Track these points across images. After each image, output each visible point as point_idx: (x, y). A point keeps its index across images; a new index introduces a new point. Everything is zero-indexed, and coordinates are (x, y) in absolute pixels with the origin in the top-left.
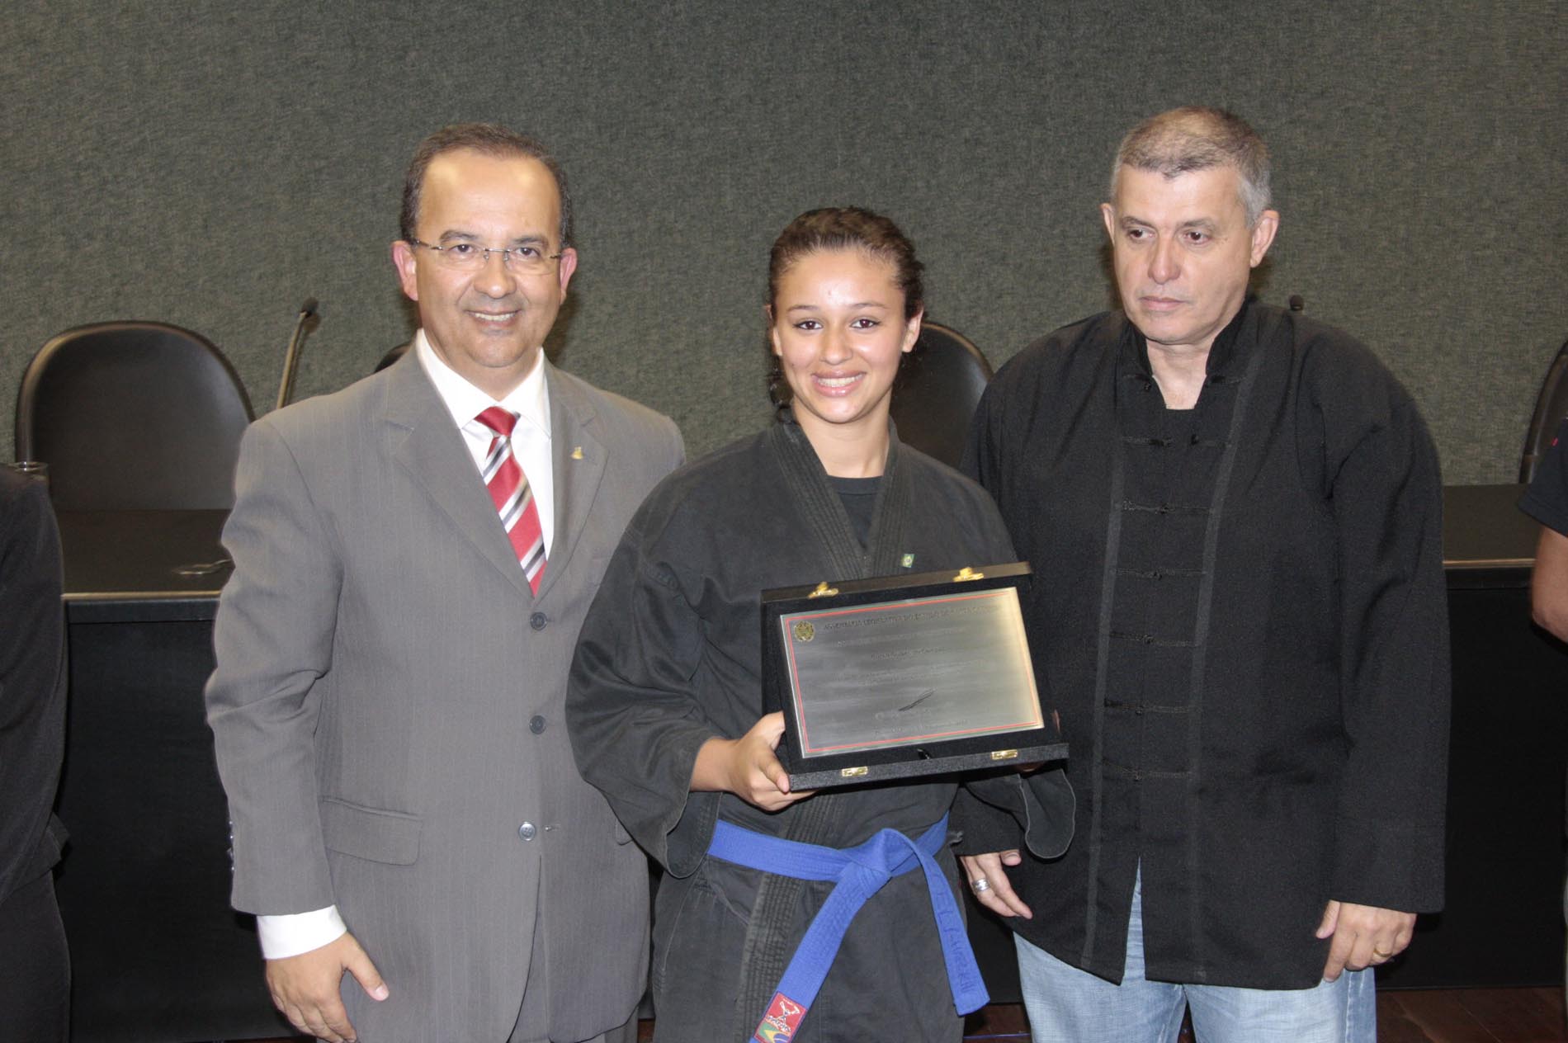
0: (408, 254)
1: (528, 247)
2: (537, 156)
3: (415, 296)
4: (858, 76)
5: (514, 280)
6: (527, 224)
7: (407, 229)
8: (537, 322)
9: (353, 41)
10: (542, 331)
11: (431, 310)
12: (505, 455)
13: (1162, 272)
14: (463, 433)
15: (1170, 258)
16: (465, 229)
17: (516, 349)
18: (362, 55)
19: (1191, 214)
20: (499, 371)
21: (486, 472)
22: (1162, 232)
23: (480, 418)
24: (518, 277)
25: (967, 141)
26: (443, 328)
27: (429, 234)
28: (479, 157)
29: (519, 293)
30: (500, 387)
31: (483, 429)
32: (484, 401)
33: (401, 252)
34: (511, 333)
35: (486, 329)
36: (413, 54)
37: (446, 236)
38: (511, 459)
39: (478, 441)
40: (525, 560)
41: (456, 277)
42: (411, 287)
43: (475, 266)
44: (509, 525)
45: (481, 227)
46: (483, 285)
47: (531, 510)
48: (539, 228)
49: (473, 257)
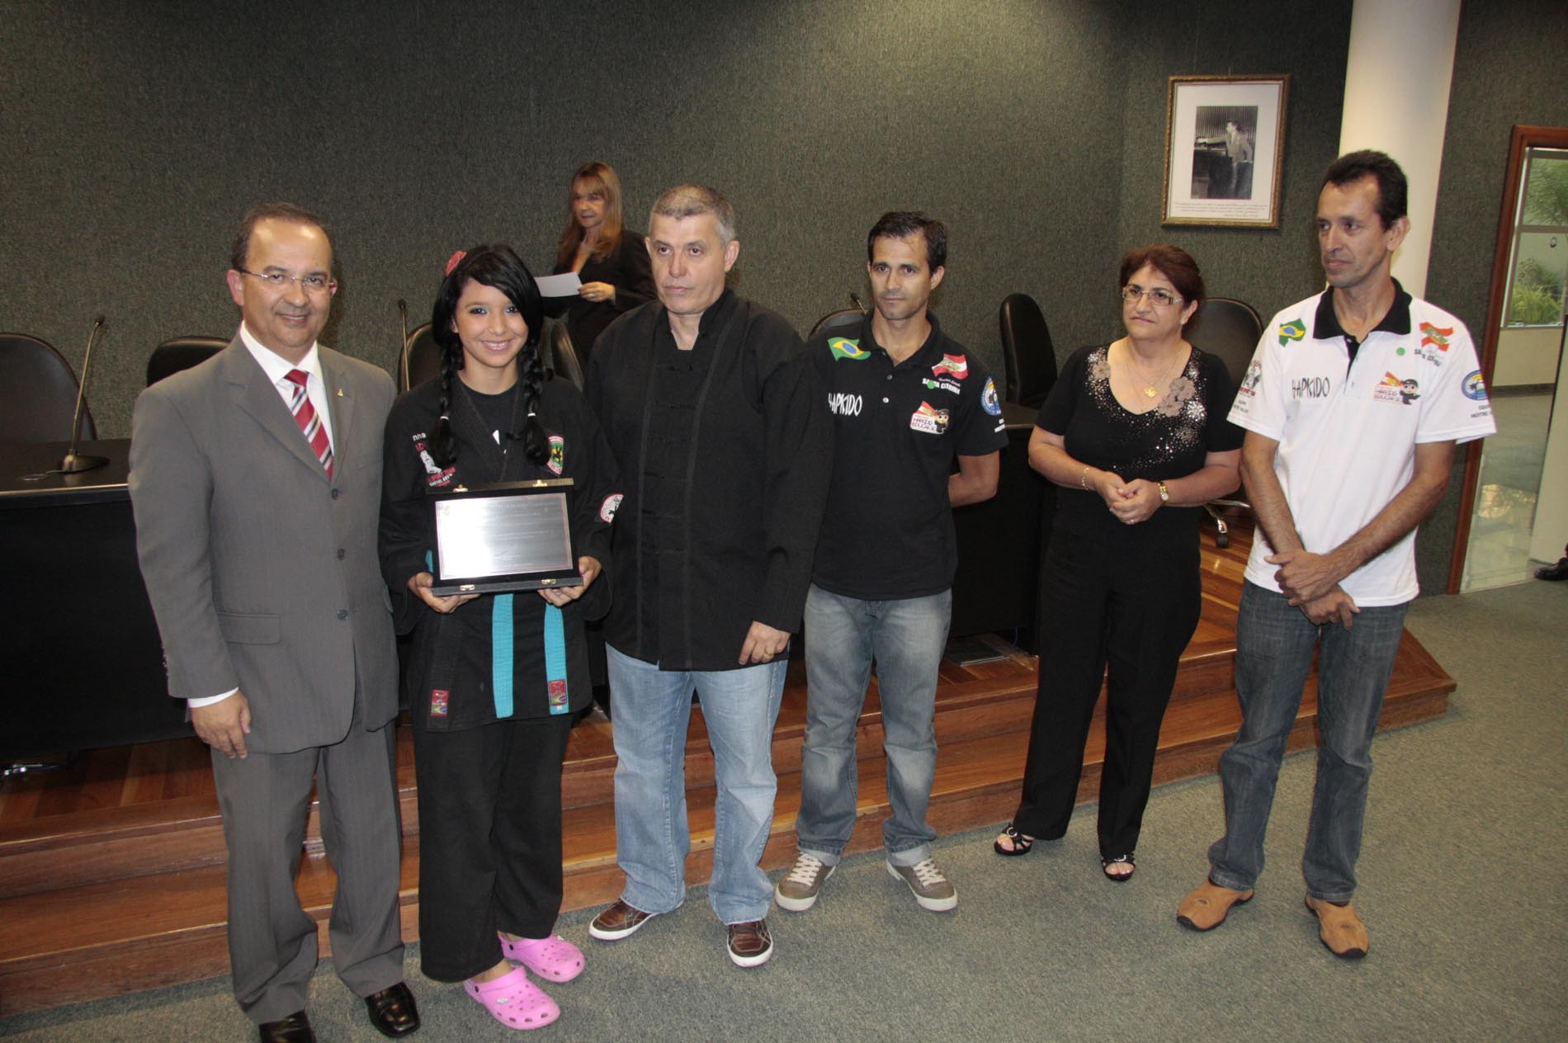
0: (238, 277)
1: (315, 277)
2: (318, 224)
3: (241, 303)
4: (434, 184)
5: (308, 297)
6: (316, 264)
7: (239, 264)
12: (304, 399)
13: (676, 273)
14: (278, 388)
15: (680, 263)
16: (279, 265)
17: (303, 336)
19: (692, 238)
20: (295, 349)
21: (294, 408)
22: (676, 249)
23: (287, 377)
24: (311, 295)
25: (497, 220)
27: (255, 266)
29: (310, 304)
30: (296, 358)
31: (288, 383)
32: (288, 367)
33: (232, 276)
34: (303, 327)
35: (289, 324)
37: (268, 270)
38: (308, 400)
39: (286, 391)
40: (322, 459)
41: (272, 293)
42: (239, 298)
43: (284, 287)
44: (311, 439)
45: (287, 264)
46: (290, 299)
47: (322, 429)
48: (322, 267)
49: (283, 282)
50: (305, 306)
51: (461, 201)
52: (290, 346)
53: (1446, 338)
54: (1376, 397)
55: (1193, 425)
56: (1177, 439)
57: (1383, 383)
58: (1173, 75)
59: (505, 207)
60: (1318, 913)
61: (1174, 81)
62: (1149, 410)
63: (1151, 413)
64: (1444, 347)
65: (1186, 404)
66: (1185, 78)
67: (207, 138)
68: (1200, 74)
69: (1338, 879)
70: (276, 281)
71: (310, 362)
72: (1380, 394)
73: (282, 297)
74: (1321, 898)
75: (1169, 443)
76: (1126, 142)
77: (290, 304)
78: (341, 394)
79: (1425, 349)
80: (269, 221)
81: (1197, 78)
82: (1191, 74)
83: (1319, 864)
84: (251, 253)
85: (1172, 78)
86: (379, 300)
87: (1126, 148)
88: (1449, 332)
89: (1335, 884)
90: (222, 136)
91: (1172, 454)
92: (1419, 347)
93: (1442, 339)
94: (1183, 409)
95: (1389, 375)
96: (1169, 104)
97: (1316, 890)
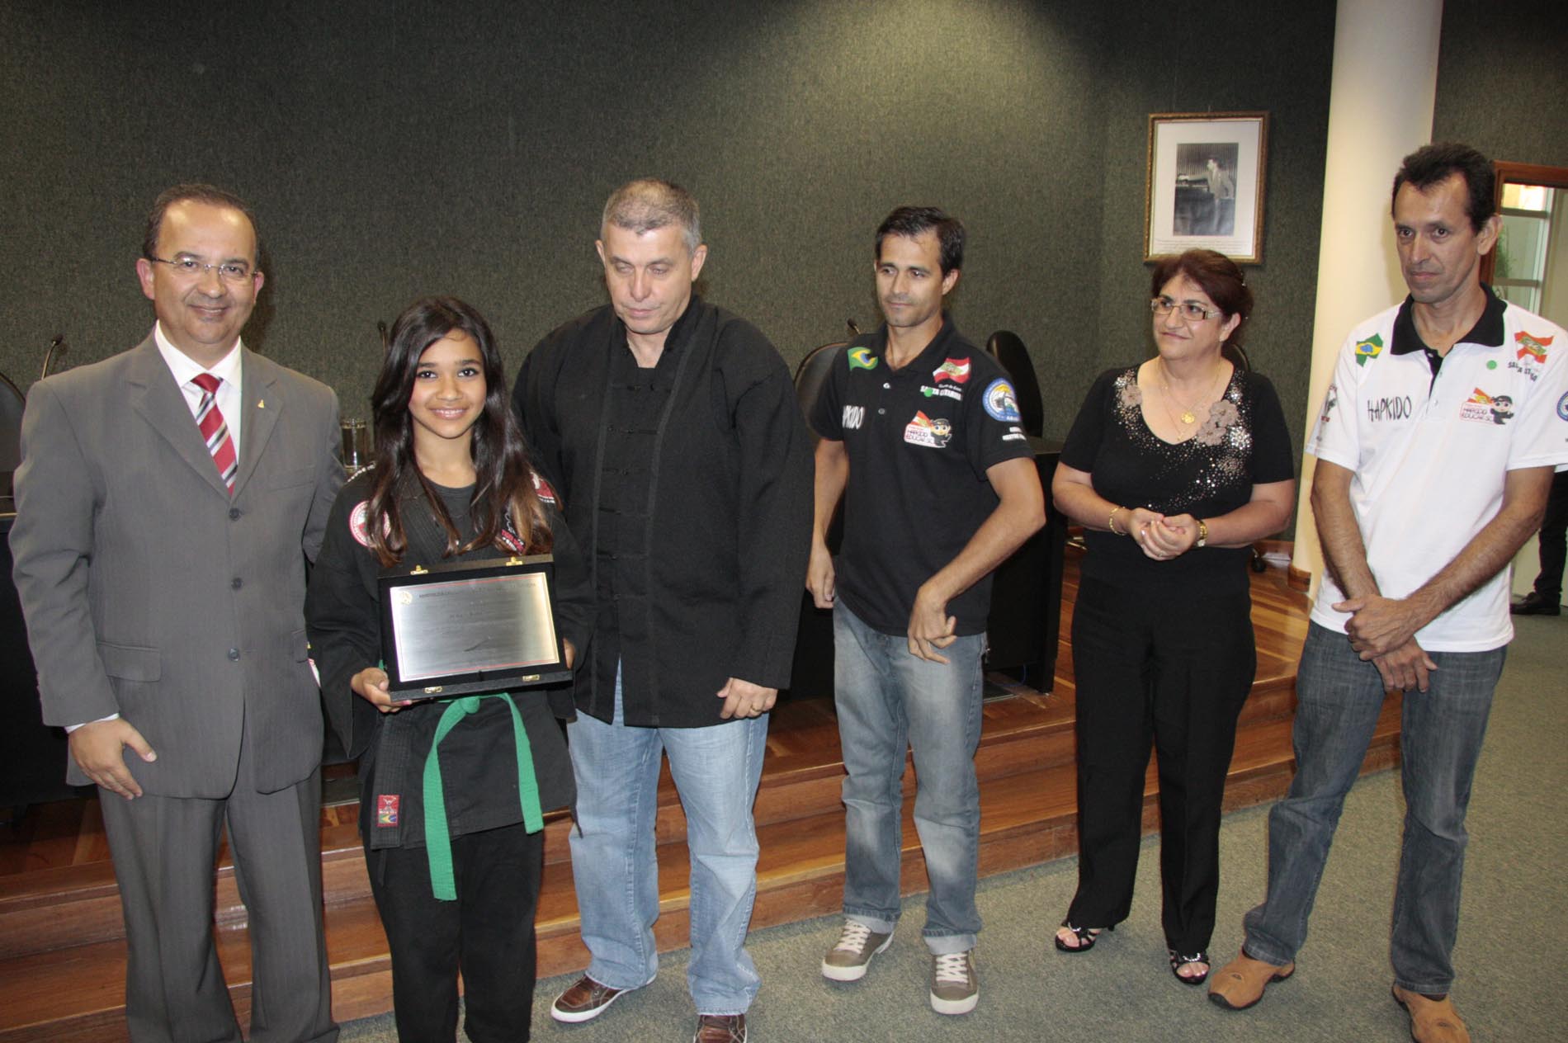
0: (148, 268)
1: (234, 266)
2: (241, 208)
3: (152, 296)
5: (225, 287)
6: (235, 250)
7: (149, 252)
8: (238, 316)
9: (93, 191)
10: (240, 322)
11: (165, 306)
12: (212, 407)
13: (639, 293)
14: (183, 391)
15: (643, 285)
16: (192, 251)
17: (222, 332)
18: (99, 199)
19: (655, 257)
20: (209, 346)
21: (198, 417)
23: (195, 381)
24: (228, 285)
26: (172, 317)
27: (166, 253)
28: (203, 205)
29: (228, 295)
30: (209, 359)
31: (197, 388)
32: (198, 370)
33: (143, 266)
34: (219, 321)
35: (203, 317)
36: (132, 199)
37: (180, 255)
38: (215, 409)
39: (194, 398)
40: (224, 475)
41: (184, 282)
42: (149, 291)
43: (196, 276)
44: (214, 452)
45: (202, 250)
46: (203, 288)
47: (229, 441)
48: (242, 254)
49: (196, 271)
50: (221, 297)
51: (437, 232)
52: (203, 343)
53: (1544, 348)
54: (1463, 415)
55: (1237, 454)
56: (1219, 472)
57: (1471, 400)
58: (1153, 112)
59: (482, 238)
60: (1409, 1006)
61: (1154, 119)
62: (1185, 439)
63: (1190, 443)
64: (1541, 359)
65: (1229, 430)
66: (1165, 116)
67: (172, 163)
68: (1181, 112)
69: (1431, 968)
70: (189, 270)
71: (229, 367)
72: (1467, 413)
73: (195, 287)
74: (1412, 989)
75: (1210, 476)
76: (1107, 180)
77: (205, 295)
78: (261, 405)
79: (1521, 363)
80: (186, 203)
81: (1177, 115)
82: (1171, 112)
83: (1410, 950)
84: (162, 239)
85: (1152, 116)
86: (350, 334)
87: (1106, 186)
88: (1547, 341)
89: (1429, 975)
90: (188, 162)
91: (1215, 488)
92: (1515, 359)
93: (1540, 350)
94: (1225, 436)
95: (1477, 391)
96: (1149, 141)
97: (1405, 980)
